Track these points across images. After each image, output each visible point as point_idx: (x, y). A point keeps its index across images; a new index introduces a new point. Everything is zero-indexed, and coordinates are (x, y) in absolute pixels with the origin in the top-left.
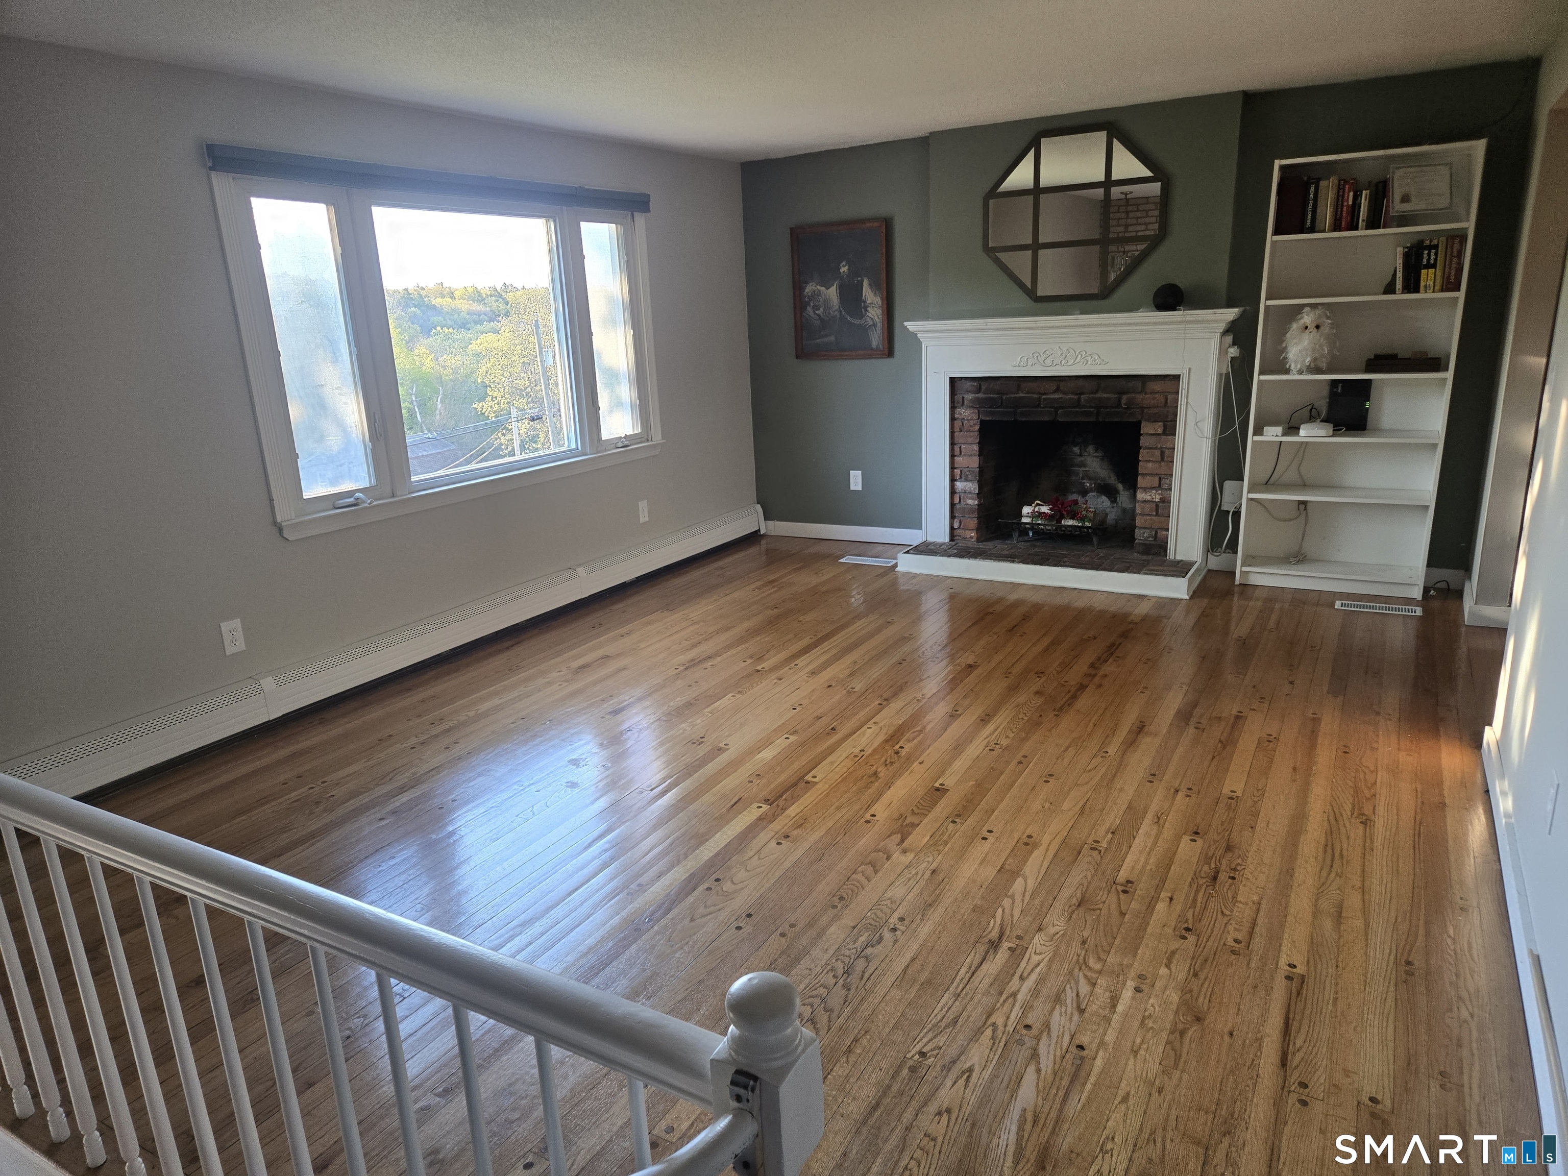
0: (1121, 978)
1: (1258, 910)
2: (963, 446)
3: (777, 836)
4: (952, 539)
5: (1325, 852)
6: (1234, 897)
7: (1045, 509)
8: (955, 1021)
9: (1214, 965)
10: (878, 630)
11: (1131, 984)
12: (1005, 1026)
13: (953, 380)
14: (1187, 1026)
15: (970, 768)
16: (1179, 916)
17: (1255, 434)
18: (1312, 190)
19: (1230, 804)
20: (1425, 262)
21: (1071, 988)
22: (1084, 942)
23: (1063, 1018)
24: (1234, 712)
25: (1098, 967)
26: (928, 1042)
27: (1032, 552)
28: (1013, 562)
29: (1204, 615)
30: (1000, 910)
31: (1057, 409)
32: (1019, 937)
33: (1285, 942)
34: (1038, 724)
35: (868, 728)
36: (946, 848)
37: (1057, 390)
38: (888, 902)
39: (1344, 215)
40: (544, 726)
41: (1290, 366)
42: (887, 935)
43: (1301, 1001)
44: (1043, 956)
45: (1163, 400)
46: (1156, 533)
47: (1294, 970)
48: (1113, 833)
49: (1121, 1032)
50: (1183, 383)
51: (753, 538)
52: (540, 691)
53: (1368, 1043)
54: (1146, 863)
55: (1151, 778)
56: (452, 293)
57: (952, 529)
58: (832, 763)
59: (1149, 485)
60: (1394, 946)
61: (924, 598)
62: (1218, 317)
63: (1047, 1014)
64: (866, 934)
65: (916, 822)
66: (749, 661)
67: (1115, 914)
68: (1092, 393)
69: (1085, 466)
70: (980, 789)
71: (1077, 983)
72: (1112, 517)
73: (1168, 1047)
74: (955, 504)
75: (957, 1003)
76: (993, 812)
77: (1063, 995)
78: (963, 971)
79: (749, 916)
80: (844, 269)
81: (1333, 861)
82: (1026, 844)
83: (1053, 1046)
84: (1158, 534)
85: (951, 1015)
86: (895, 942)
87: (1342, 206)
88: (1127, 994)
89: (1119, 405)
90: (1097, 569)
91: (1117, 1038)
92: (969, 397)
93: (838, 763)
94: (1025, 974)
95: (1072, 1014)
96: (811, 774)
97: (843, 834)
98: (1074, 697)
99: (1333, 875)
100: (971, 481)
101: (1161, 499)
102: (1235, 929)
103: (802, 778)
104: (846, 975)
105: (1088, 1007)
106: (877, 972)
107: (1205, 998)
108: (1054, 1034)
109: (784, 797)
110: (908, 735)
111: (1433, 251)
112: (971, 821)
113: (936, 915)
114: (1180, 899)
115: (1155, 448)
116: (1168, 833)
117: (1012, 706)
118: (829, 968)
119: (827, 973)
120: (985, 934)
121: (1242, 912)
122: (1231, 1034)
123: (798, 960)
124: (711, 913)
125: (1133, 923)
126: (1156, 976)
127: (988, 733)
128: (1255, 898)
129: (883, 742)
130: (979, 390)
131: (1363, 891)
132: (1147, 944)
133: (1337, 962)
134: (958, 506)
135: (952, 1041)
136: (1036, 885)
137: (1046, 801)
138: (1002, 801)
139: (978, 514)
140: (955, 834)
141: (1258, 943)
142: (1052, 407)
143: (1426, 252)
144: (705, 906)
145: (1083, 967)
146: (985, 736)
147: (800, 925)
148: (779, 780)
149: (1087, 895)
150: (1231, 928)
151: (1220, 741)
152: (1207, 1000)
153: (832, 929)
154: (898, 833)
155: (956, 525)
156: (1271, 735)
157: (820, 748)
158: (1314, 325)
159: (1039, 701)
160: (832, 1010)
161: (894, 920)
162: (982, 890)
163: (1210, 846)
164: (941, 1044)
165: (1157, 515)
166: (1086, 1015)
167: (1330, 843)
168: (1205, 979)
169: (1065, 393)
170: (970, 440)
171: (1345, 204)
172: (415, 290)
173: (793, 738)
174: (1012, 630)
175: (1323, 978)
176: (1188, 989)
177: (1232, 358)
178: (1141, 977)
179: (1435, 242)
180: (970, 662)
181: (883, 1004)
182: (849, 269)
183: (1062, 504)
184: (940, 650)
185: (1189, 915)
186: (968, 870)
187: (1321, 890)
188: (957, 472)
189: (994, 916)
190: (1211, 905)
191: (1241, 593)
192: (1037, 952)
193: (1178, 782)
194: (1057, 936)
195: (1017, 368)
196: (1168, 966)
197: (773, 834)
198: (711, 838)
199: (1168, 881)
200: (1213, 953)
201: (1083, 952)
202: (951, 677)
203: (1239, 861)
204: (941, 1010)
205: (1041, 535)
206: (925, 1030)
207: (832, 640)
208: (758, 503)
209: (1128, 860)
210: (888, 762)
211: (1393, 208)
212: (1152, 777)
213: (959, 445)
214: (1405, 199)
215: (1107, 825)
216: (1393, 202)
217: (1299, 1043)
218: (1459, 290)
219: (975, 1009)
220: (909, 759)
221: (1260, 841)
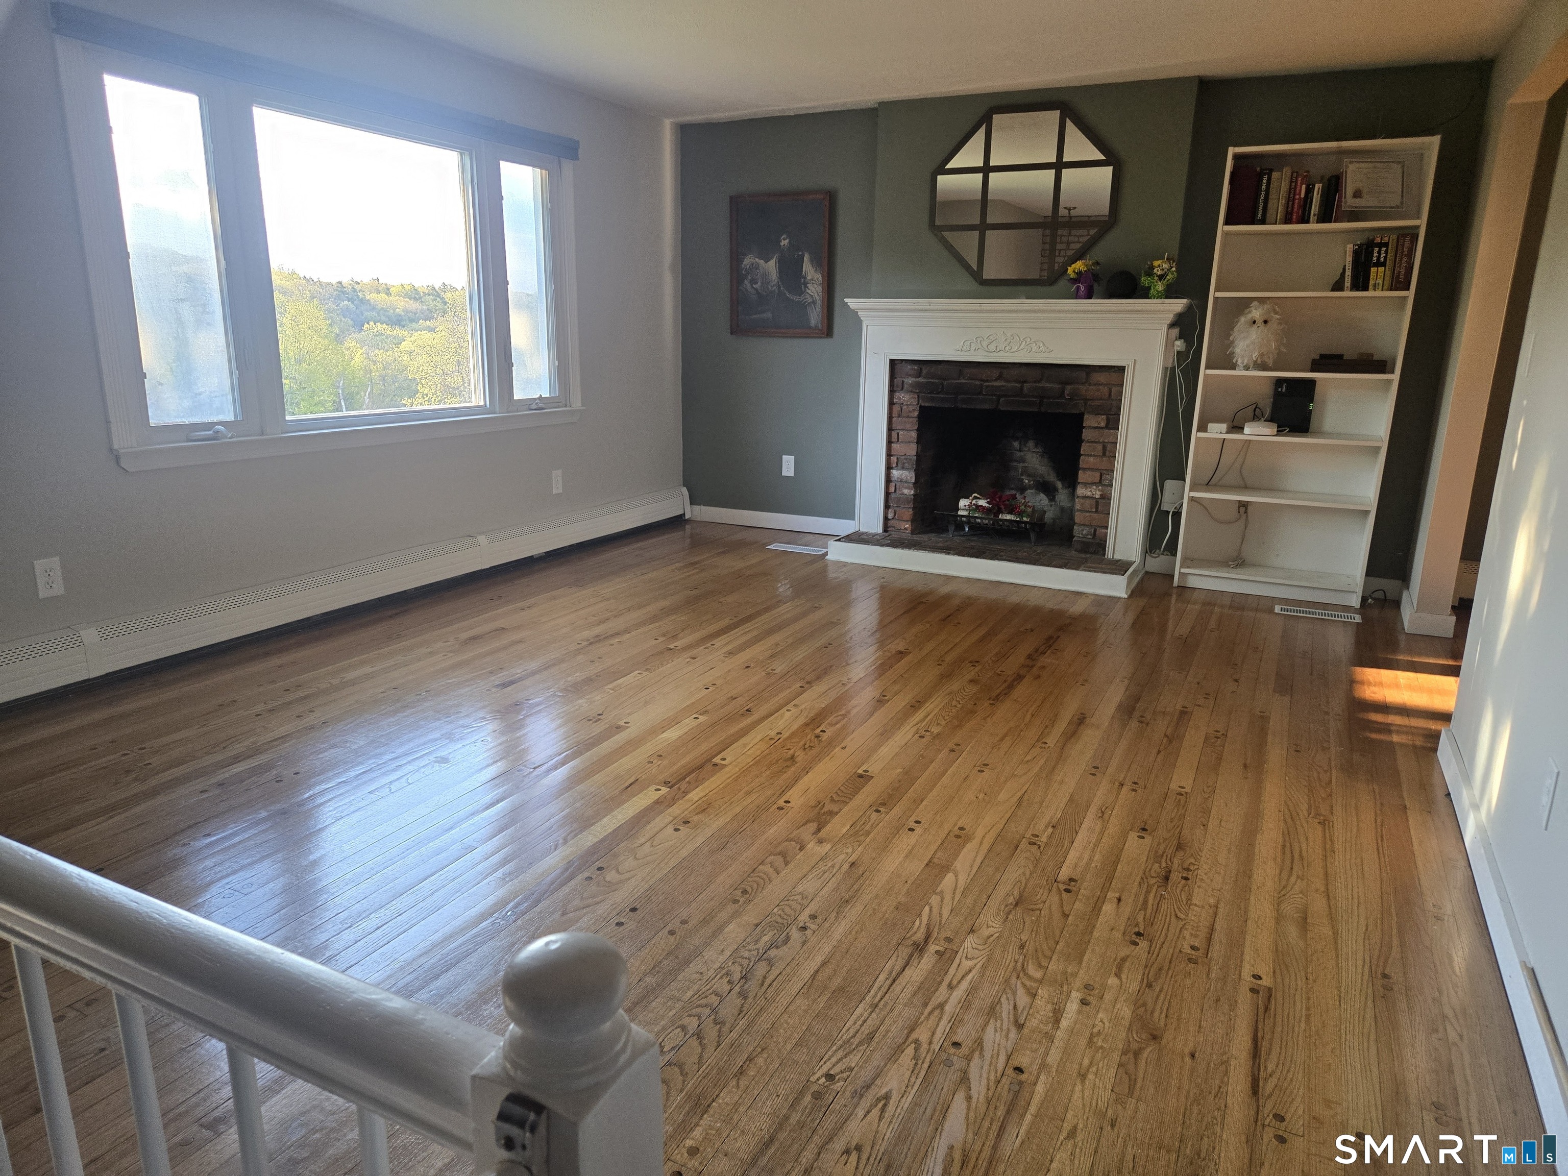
0: (1065, 988)
1: (1216, 914)
2: (901, 433)
3: (675, 821)
4: (885, 530)
5: (1284, 853)
6: (1188, 900)
7: (983, 503)
8: (871, 1037)
9: (1170, 975)
10: (804, 615)
11: (1076, 995)
12: (930, 1043)
13: (893, 363)
14: (1143, 1045)
15: (897, 754)
16: (1129, 919)
17: (1198, 430)
18: (1265, 181)
19: (1179, 801)
20: (1375, 260)
21: (1008, 999)
22: (1022, 947)
23: (998, 1034)
24: (1179, 707)
25: (1038, 975)
26: (837, 1062)
27: (968, 545)
28: (949, 554)
29: (1142, 613)
30: (927, 908)
31: (999, 397)
32: (948, 940)
33: (1247, 950)
34: (972, 712)
35: (787, 710)
36: (868, 839)
37: (1000, 377)
38: (799, 897)
39: (1295, 209)
40: (418, 697)
41: (1237, 361)
42: (795, 934)
43: (1269, 1017)
44: (975, 961)
45: (1107, 394)
46: (1095, 531)
47: (1259, 982)
48: (1053, 827)
49: (1067, 1052)
50: (1128, 376)
51: (677, 522)
52: (419, 660)
53: (1349, 1068)
54: (1091, 859)
55: (1093, 771)
56: (388, 289)
57: (886, 519)
58: (745, 745)
59: (1090, 480)
60: (1367, 959)
61: (854, 586)
62: (1167, 307)
63: (980, 1029)
64: (771, 934)
65: (836, 810)
66: (661, 639)
67: (1057, 915)
68: (1035, 382)
69: (1024, 462)
70: (908, 778)
71: (1014, 993)
72: (1049, 516)
73: (1121, 1070)
74: (890, 493)
75: (874, 1015)
76: (922, 801)
77: (998, 1007)
78: (882, 977)
79: (634, 910)
80: (785, 242)
81: (1292, 862)
82: (958, 837)
83: (986, 1067)
84: (1097, 533)
85: (866, 1030)
86: (804, 943)
87: (1294, 199)
88: (1072, 1007)
89: (1062, 395)
90: (1034, 564)
91: (1061, 1059)
92: (910, 380)
93: (751, 745)
94: (955, 982)
95: (1008, 1029)
96: (720, 757)
97: (751, 821)
98: (1011, 687)
99: (1293, 879)
100: (907, 469)
101: (1101, 495)
102: (1191, 934)
103: (710, 760)
104: (743, 981)
105: (1027, 1022)
106: (780, 978)
107: (1161, 1013)
108: (988, 1054)
109: (687, 779)
110: (831, 719)
111: (1384, 249)
112: (896, 811)
113: (853, 913)
114: (1129, 900)
115: (1096, 442)
116: (1113, 828)
117: (945, 692)
118: (724, 971)
119: (721, 978)
120: (908, 935)
121: (1198, 916)
122: (1193, 1056)
123: (687, 962)
124: (588, 906)
125: (1077, 926)
126: (1104, 986)
127: (917, 720)
128: (1212, 901)
129: (803, 725)
130: (919, 375)
131: (1328, 896)
132: (1093, 950)
133: (1306, 973)
134: (893, 496)
135: (866, 1062)
136: (968, 881)
137: (980, 791)
138: (931, 790)
139: (914, 504)
140: (878, 824)
141: (1217, 951)
142: (995, 395)
143: (1377, 249)
144: (582, 898)
145: (1021, 975)
146: (914, 722)
147: (693, 922)
148: (683, 762)
149: (1025, 894)
150: (1186, 933)
151: (1166, 735)
152: (1163, 1015)
153: (731, 927)
154: (814, 821)
155: (890, 516)
156: (1219, 732)
157: (734, 729)
158: (1263, 320)
159: (975, 689)
160: (723, 1023)
161: (804, 917)
162: (908, 885)
163: (1159, 844)
164: (853, 1065)
165: (1096, 511)
166: (1026, 1031)
167: (1288, 844)
168: (1161, 991)
169: (1007, 381)
170: (908, 426)
171: (1297, 197)
172: (350, 284)
173: (702, 718)
174: (945, 619)
175: (1292, 992)
176: (1141, 1002)
177: (1178, 352)
178: (1088, 987)
179: (1386, 240)
180: (901, 648)
181: (786, 1016)
182: (790, 242)
183: (1000, 498)
184: (869, 636)
185: (1140, 919)
186: (891, 864)
187: (1283, 893)
188: (894, 459)
189: (920, 915)
190: (1164, 906)
191: (1179, 595)
192: (969, 957)
193: (1122, 776)
194: (992, 938)
195: (959, 353)
196: (1118, 975)
197: (671, 818)
198: (597, 822)
199: (1114, 881)
200: (1167, 961)
201: (1022, 957)
202: (879, 662)
203: (1192, 860)
204: (855, 1023)
205: (978, 530)
206: (834, 1048)
207: (753, 622)
208: (684, 486)
209: (1070, 856)
210: (806, 746)
211: (1346, 203)
212: (1095, 770)
213: (896, 432)
214: (1357, 194)
215: (1046, 819)
216: (1345, 197)
217: (1271, 1067)
218: (1408, 289)
219: (895, 1022)
220: (831, 744)
221: (1213, 839)
